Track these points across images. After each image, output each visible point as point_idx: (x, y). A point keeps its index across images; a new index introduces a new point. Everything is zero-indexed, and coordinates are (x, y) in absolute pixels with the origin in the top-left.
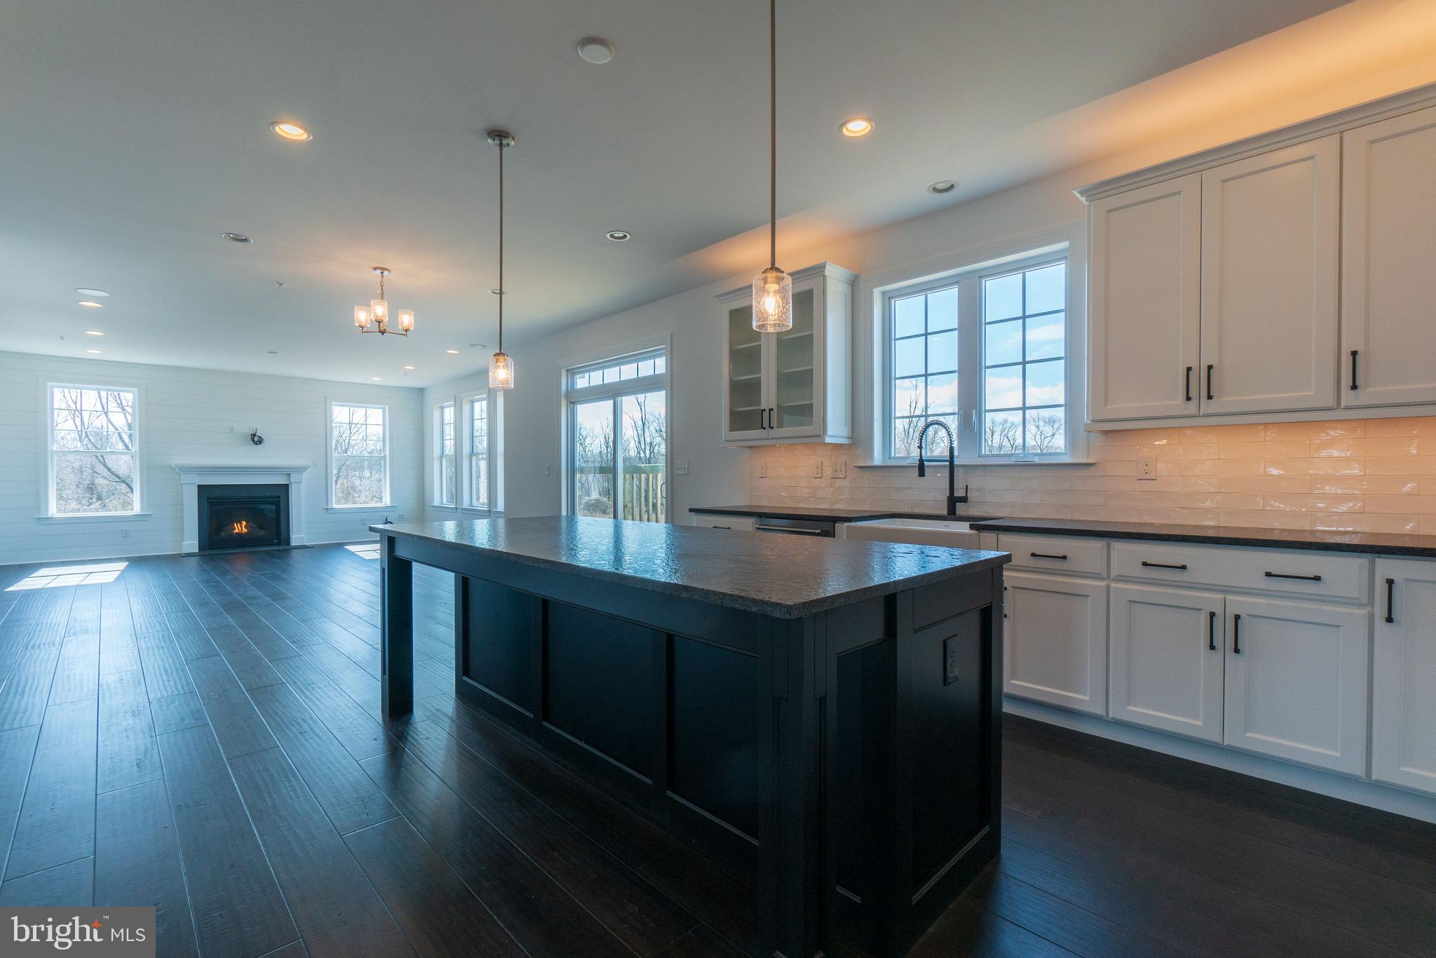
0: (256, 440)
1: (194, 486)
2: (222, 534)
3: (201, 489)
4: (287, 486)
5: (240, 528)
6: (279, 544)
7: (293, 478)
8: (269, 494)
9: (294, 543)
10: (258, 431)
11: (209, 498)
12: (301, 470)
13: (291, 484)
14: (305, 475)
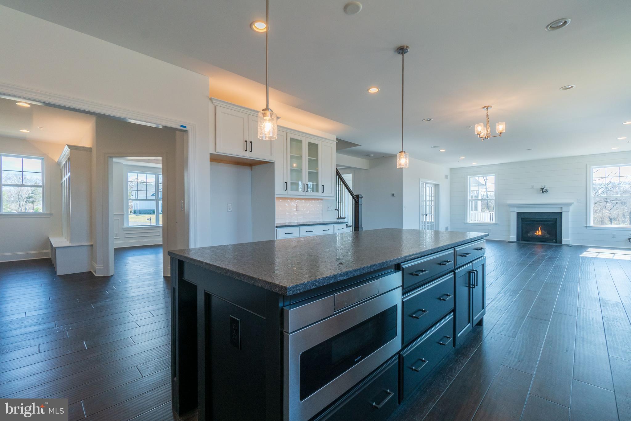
0: (543, 191)
1: (515, 212)
2: (529, 235)
3: (518, 214)
4: (561, 213)
5: (539, 233)
6: (556, 242)
7: (564, 209)
8: (550, 217)
9: (563, 243)
10: (546, 186)
11: (521, 218)
12: (569, 205)
13: (563, 212)
14: (571, 208)
